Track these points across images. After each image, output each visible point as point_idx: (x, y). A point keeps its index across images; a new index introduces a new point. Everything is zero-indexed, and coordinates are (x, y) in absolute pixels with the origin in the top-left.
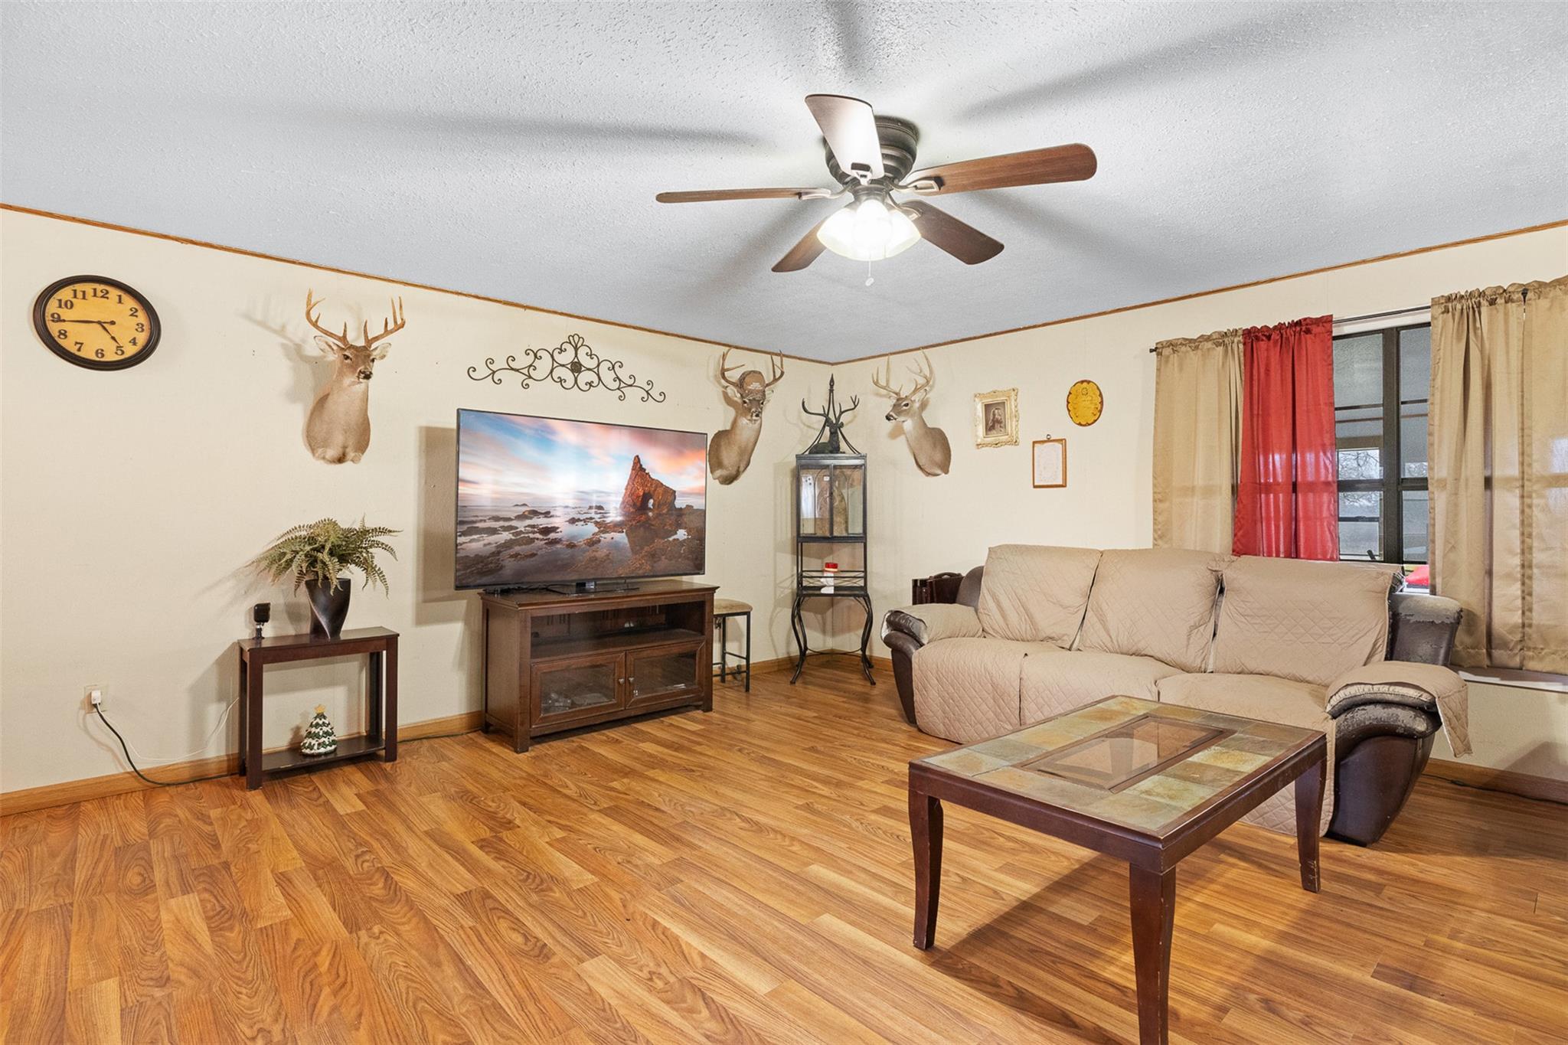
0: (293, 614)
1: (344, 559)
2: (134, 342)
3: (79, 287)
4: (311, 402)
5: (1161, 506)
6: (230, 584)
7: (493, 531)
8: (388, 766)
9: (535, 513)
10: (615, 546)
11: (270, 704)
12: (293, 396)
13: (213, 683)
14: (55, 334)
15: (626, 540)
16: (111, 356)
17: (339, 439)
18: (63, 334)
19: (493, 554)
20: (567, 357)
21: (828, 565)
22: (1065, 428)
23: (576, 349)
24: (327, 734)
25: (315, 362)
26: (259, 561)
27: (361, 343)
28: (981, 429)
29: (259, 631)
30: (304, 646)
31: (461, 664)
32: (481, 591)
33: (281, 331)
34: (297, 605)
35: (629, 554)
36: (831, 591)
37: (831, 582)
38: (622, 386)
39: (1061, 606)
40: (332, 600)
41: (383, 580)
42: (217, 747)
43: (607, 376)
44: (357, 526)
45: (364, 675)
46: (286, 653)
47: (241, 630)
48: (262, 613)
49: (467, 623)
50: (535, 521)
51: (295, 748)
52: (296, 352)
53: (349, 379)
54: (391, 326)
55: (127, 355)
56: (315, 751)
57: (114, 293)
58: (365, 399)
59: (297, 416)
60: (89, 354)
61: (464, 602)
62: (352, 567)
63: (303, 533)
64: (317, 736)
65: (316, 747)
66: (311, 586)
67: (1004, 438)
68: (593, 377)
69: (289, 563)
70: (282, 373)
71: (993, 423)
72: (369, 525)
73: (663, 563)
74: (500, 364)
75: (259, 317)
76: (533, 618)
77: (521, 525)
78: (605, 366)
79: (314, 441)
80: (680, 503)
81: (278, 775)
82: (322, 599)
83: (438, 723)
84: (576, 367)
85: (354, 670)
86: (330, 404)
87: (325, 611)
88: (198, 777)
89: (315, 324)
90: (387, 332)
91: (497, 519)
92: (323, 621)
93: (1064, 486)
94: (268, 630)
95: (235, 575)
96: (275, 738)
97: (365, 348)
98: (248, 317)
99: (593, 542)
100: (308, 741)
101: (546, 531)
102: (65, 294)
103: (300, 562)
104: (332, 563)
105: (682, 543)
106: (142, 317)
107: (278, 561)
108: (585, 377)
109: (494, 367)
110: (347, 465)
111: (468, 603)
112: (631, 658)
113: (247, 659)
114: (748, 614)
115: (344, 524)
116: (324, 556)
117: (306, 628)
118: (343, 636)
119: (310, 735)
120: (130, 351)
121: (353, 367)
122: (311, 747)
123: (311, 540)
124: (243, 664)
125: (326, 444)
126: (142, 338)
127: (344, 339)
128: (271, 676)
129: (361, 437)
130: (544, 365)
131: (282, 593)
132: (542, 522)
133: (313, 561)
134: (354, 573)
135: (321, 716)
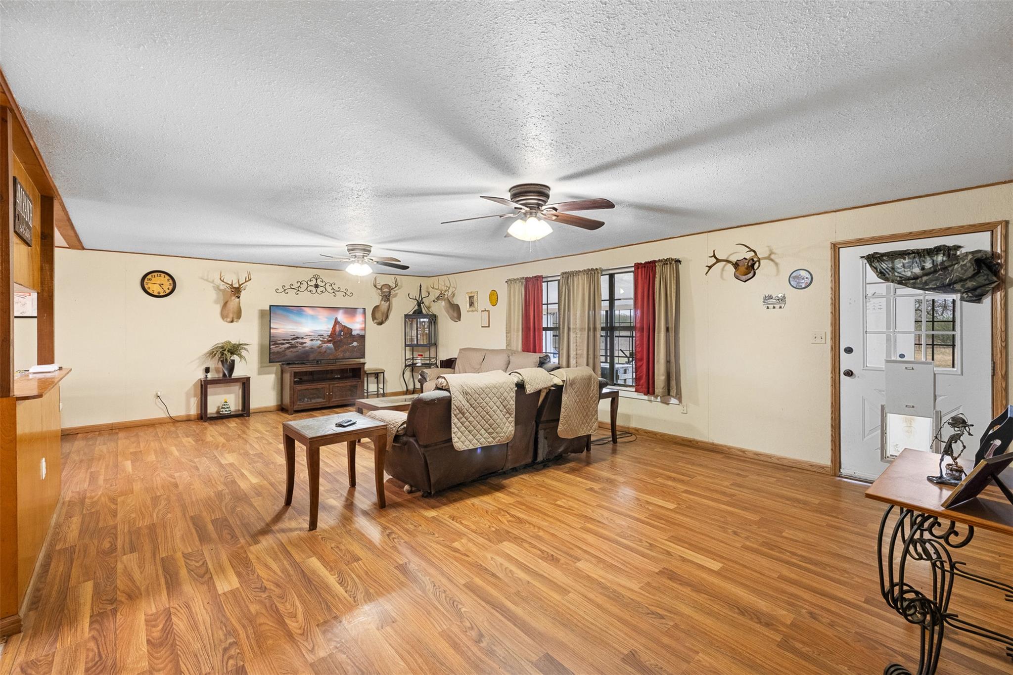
0: (217, 371)
1: (232, 353)
2: (168, 289)
3: (153, 274)
4: (222, 304)
5: (508, 335)
6: (198, 361)
7: (283, 344)
8: (247, 418)
9: (298, 338)
10: (328, 348)
11: (210, 399)
12: (216, 302)
13: (192, 392)
14: (146, 288)
15: (332, 346)
16: (162, 294)
17: (231, 316)
18: (149, 288)
19: (283, 351)
20: (314, 282)
21: (419, 355)
22: (489, 307)
23: (316, 280)
24: (227, 408)
25: (224, 291)
26: (206, 354)
27: (237, 286)
28: (468, 305)
29: (206, 376)
30: (220, 380)
31: (274, 388)
32: (281, 363)
33: (213, 282)
34: (219, 368)
35: (334, 350)
36: (420, 365)
37: (419, 361)
38: (334, 292)
39: (473, 368)
40: (229, 366)
41: (245, 360)
42: (194, 411)
43: (329, 288)
44: (237, 343)
45: (240, 391)
46: (214, 382)
47: (201, 375)
48: (207, 370)
49: (276, 374)
50: (298, 340)
51: (218, 412)
52: (217, 288)
53: (233, 298)
54: (247, 279)
55: (167, 293)
56: (224, 413)
57: (163, 275)
58: (239, 303)
59: (218, 308)
60: (156, 294)
61: (275, 368)
62: (235, 356)
63: (220, 345)
64: (224, 408)
65: (224, 412)
66: (222, 361)
67: (474, 309)
68: (323, 289)
69: (215, 354)
70: (213, 295)
71: (471, 304)
72: (241, 343)
73: (347, 354)
74: (288, 287)
75: (206, 278)
76: (295, 372)
77: (293, 342)
78: (327, 286)
79: (223, 316)
80: (354, 333)
81: (212, 419)
82: (226, 366)
83: (266, 408)
84: (317, 286)
85: (237, 389)
86: (228, 305)
87: (227, 369)
88: (188, 420)
89: (223, 281)
90: (246, 281)
91: (284, 340)
92: (226, 373)
93: (489, 327)
94: (210, 376)
95: (199, 358)
96: (212, 410)
97: (238, 288)
98: (202, 278)
99: (319, 347)
100: (222, 410)
101: (302, 343)
102: (149, 277)
103: (218, 355)
104: (229, 355)
105: (355, 347)
106: (171, 281)
107: (212, 354)
108: (320, 289)
109: (285, 288)
110: (234, 323)
111: (276, 367)
112: (331, 386)
113: (203, 384)
114: (383, 373)
115: (233, 342)
116: (226, 352)
117: (221, 375)
118: (232, 377)
119: (222, 408)
120: (168, 291)
121: (235, 295)
122: (223, 411)
123: (222, 347)
124: (202, 385)
125: (227, 317)
126: (171, 288)
127: (232, 285)
128: (210, 390)
129: (238, 314)
130: (304, 286)
131: (213, 364)
132: (300, 341)
133: (222, 354)
134: (235, 357)
135: (226, 402)
